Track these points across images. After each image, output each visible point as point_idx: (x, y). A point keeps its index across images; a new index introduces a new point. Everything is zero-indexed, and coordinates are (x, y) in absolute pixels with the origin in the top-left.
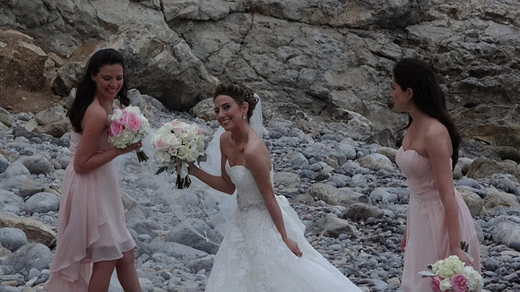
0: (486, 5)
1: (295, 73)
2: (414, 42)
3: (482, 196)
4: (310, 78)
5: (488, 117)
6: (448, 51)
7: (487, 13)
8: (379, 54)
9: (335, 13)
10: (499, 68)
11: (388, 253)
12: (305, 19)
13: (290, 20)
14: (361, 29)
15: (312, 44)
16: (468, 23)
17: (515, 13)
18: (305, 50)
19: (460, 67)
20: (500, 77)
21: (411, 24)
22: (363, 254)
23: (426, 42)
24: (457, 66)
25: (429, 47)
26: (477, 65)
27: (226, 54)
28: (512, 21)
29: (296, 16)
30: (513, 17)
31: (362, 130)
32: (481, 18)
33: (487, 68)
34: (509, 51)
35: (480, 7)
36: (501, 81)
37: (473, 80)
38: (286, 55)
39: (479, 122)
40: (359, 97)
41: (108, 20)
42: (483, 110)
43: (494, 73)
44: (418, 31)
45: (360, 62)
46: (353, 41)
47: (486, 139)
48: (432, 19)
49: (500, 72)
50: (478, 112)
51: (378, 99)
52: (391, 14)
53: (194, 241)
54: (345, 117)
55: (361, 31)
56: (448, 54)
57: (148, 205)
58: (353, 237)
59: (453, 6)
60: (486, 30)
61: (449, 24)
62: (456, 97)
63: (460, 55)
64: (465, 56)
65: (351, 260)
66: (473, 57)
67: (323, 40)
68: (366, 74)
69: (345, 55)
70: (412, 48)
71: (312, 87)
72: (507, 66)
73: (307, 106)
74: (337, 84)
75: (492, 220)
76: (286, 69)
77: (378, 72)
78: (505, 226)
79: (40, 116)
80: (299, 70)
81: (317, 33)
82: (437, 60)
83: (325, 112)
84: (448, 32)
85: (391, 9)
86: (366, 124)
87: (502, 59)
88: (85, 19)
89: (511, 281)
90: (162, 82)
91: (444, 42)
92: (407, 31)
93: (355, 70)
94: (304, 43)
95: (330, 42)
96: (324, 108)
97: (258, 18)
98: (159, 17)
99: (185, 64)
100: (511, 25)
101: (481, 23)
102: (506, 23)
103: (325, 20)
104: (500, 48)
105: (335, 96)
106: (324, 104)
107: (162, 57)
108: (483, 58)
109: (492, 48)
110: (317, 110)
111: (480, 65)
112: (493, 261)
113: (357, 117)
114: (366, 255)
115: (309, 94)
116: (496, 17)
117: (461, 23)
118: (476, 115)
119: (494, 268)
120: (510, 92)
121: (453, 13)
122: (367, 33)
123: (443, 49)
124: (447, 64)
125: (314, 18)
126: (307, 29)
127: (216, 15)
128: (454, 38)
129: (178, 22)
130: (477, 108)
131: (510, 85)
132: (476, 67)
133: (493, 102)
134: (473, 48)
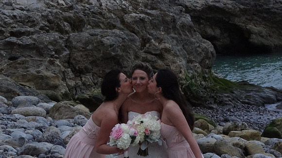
5: (27, 68)
10: (32, 30)
19: (3, 29)
20: (34, 37)
26: (15, 27)
33: (23, 30)
34: (37, 17)
36: (35, 40)
37: (14, 39)
42: (23, 63)
43: (28, 34)
47: (27, 84)
49: (33, 33)
50: (19, 64)
62: (2, 52)
63: (2, 20)
64: (6, 20)
66: (11, 21)
72: (37, 28)
87: (33, 23)
104: (30, 14)
108: (19, 22)
109: (25, 15)
111: (18, 29)
118: (18, 65)
120: (42, 48)
130: (19, 61)
131: (42, 43)
132: (15, 29)
133: (30, 56)
134: (12, 15)
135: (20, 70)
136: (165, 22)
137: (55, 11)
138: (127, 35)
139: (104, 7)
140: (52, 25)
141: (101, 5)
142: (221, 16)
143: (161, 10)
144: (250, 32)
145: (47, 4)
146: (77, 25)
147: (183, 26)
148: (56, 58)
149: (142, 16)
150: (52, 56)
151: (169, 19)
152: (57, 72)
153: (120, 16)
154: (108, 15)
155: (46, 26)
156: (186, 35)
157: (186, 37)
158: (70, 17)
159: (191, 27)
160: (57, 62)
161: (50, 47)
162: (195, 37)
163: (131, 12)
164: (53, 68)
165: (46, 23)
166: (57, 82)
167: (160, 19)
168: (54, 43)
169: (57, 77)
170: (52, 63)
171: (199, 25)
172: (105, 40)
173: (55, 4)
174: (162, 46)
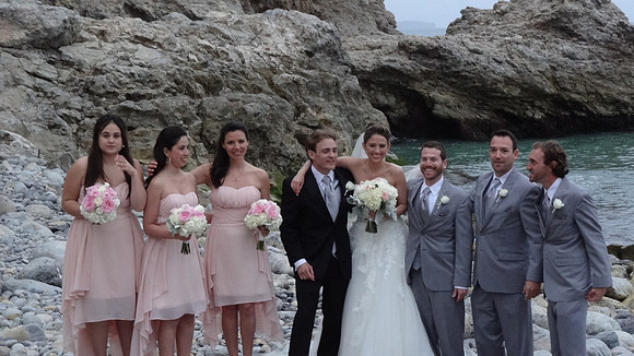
0: (135, 29)
2: (68, 64)
5: (147, 141)
6: (103, 74)
7: (136, 37)
8: (35, 75)
10: (154, 92)
14: (14, 48)
16: (118, 46)
17: (163, 37)
19: (117, 90)
20: (157, 101)
21: (63, 44)
23: (80, 63)
24: (114, 89)
25: (83, 69)
26: (132, 88)
28: (160, 45)
30: (161, 41)
31: (28, 153)
32: (131, 41)
33: (143, 92)
34: (161, 75)
35: (129, 30)
36: (158, 105)
37: (130, 104)
39: (140, 145)
40: (19, 118)
42: (142, 134)
43: (150, 97)
44: (72, 52)
45: (17, 83)
46: (7, 61)
48: (83, 40)
49: (155, 97)
50: (137, 135)
51: (38, 120)
52: (46, 34)
54: (7, 138)
55: (14, 51)
56: (104, 76)
59: (102, 28)
60: (136, 53)
61: (101, 46)
63: (116, 78)
64: (121, 79)
66: (128, 80)
68: (24, 95)
69: (2, 75)
70: (67, 69)
72: (161, 90)
77: (36, 93)
82: (93, 83)
84: (101, 55)
85: (45, 29)
86: (28, 146)
87: (156, 84)
91: (98, 65)
92: (60, 53)
93: (12, 91)
100: (159, 49)
101: (131, 46)
102: (155, 47)
104: (152, 72)
108: (138, 81)
109: (146, 73)
111: (136, 90)
113: (18, 138)
116: (144, 41)
117: (112, 45)
120: (167, 116)
121: (102, 34)
122: (20, 52)
123: (97, 71)
124: (104, 87)
128: (108, 61)
130: (136, 132)
131: (167, 109)
132: (132, 91)
133: (151, 125)
134: (128, 72)
135: (138, 143)
136: (325, 86)
137: (184, 68)
138: (277, 102)
139: (247, 65)
140: (180, 86)
141: (243, 62)
142: (397, 80)
143: (321, 71)
144: (433, 101)
145: (174, 59)
146: (212, 87)
147: (348, 91)
149: (297, 77)
151: (330, 81)
153: (267, 76)
154: (252, 75)
155: (172, 87)
156: (352, 103)
157: (352, 106)
158: (203, 77)
159: (358, 93)
161: (178, 114)
162: (363, 105)
163: (282, 72)
165: (173, 84)
167: (320, 81)
168: (183, 109)
171: (369, 91)
172: (247, 107)
173: (185, 60)
174: (321, 116)
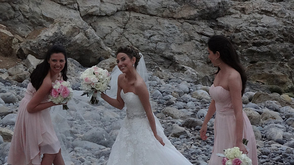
0: (261, 6)
1: (154, 45)
2: (221, 27)
3: (260, 113)
4: (163, 48)
5: (263, 69)
6: (240, 32)
7: (262, 10)
8: (202, 34)
9: (177, 11)
10: (269, 41)
11: (207, 146)
12: (159, 14)
13: (151, 15)
14: (191, 20)
15: (163, 28)
16: (251, 16)
17: (278, 10)
18: (160, 32)
19: (247, 41)
20: (270, 46)
21: (219, 17)
22: (193, 146)
23: (228, 27)
24: (245, 40)
25: (230, 30)
26: (256, 39)
27: (115, 35)
28: (276, 15)
29: (155, 13)
30: (276, 12)
31: (192, 77)
32: (259, 13)
33: (262, 41)
34: (274, 31)
35: (258, 7)
36: (270, 48)
37: (255, 48)
38: (149, 35)
39: (258, 71)
40: (191, 58)
41: (48, 16)
42: (260, 65)
43: (266, 44)
44: (224, 21)
45: (191, 39)
46: (186, 27)
47: (262, 81)
48: (231, 14)
49: (269, 44)
50: (257, 66)
51: (201, 59)
52: (208, 11)
53: (97, 141)
54: (183, 69)
55: (191, 21)
56: (240, 33)
57: (72, 120)
58: (188, 137)
59: (242, 7)
60: (262, 20)
61: (241, 16)
62: (245, 58)
63: (247, 34)
64: (250, 34)
65: (187, 150)
66: (254, 35)
67: (170, 26)
68: (194, 45)
69: (183, 34)
70: (220, 30)
71: (164, 53)
72: (273, 40)
73: (161, 64)
74: (178, 51)
75: (266, 127)
76: (149, 43)
77: (201, 44)
78: (273, 130)
79: (10, 70)
80: (156, 43)
81: (166, 22)
82: (234, 37)
83: (172, 67)
84: (240, 21)
85: (208, 8)
86: (194, 74)
87: (270, 36)
88: (35, 16)
89: (277, 161)
90: (79, 51)
91: (238, 27)
92: (217, 21)
93: (188, 43)
94: (159, 28)
95: (174, 27)
96: (171, 65)
97: (133, 14)
98: (77, 14)
99: (92, 40)
100: (276, 17)
101: (259, 16)
102: (273, 16)
103: (171, 15)
104: (270, 30)
105: (177, 57)
106: (171, 62)
107: (79, 37)
108: (260, 35)
109: (265, 30)
110: (167, 66)
111: (259, 40)
112: (267, 150)
113: (189, 69)
114: (195, 147)
115: (162, 57)
116: (267, 13)
117: (248, 16)
119: (267, 154)
120: (275, 55)
121: (243, 10)
122: (194, 22)
123: (237, 31)
124: (240, 39)
125: (164, 14)
126: (161, 20)
127: (109, 13)
128: (244, 25)
129: (88, 16)
130: (257, 64)
131: (275, 51)
132: (256, 41)
133: (266, 60)
134: (255, 30)
137: (289, 27)
140: (286, 37)
145: (284, 22)
148: (286, 61)
150: (283, 60)
152: (285, 72)
155: (281, 38)
160: (286, 65)
161: (281, 53)
164: (282, 69)
165: (282, 36)
166: (285, 80)
168: (285, 50)
169: (285, 76)
170: (282, 65)
173: (291, 23)
